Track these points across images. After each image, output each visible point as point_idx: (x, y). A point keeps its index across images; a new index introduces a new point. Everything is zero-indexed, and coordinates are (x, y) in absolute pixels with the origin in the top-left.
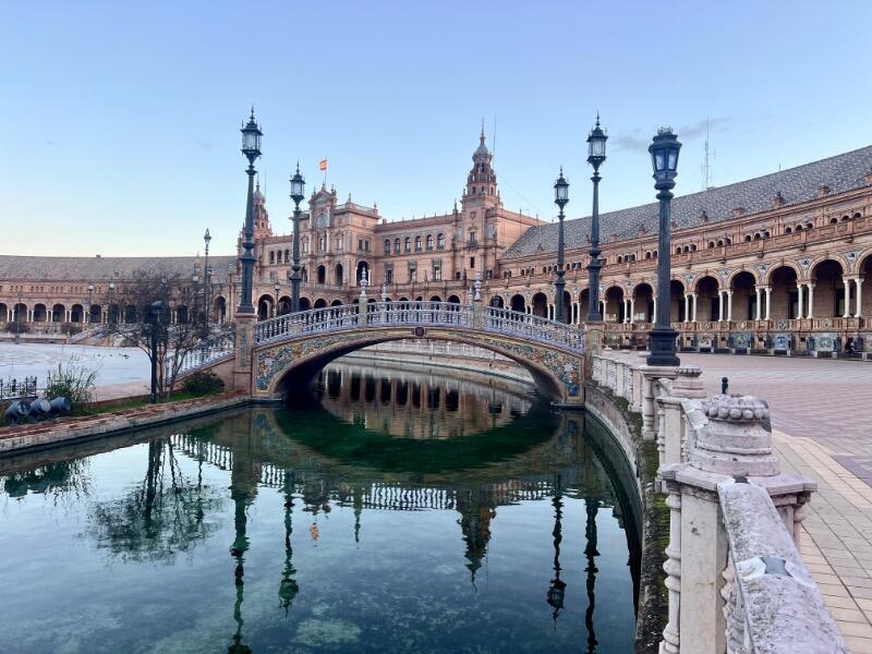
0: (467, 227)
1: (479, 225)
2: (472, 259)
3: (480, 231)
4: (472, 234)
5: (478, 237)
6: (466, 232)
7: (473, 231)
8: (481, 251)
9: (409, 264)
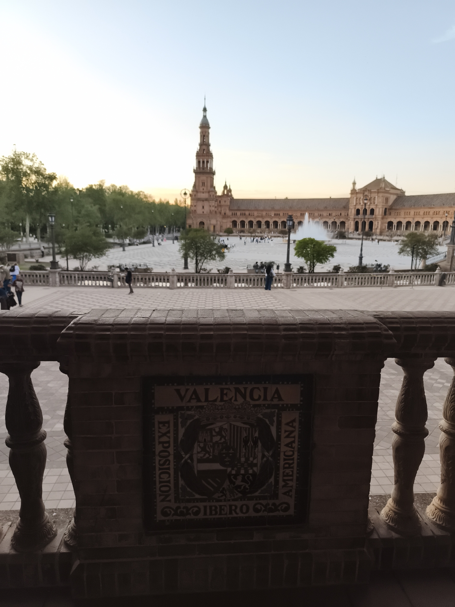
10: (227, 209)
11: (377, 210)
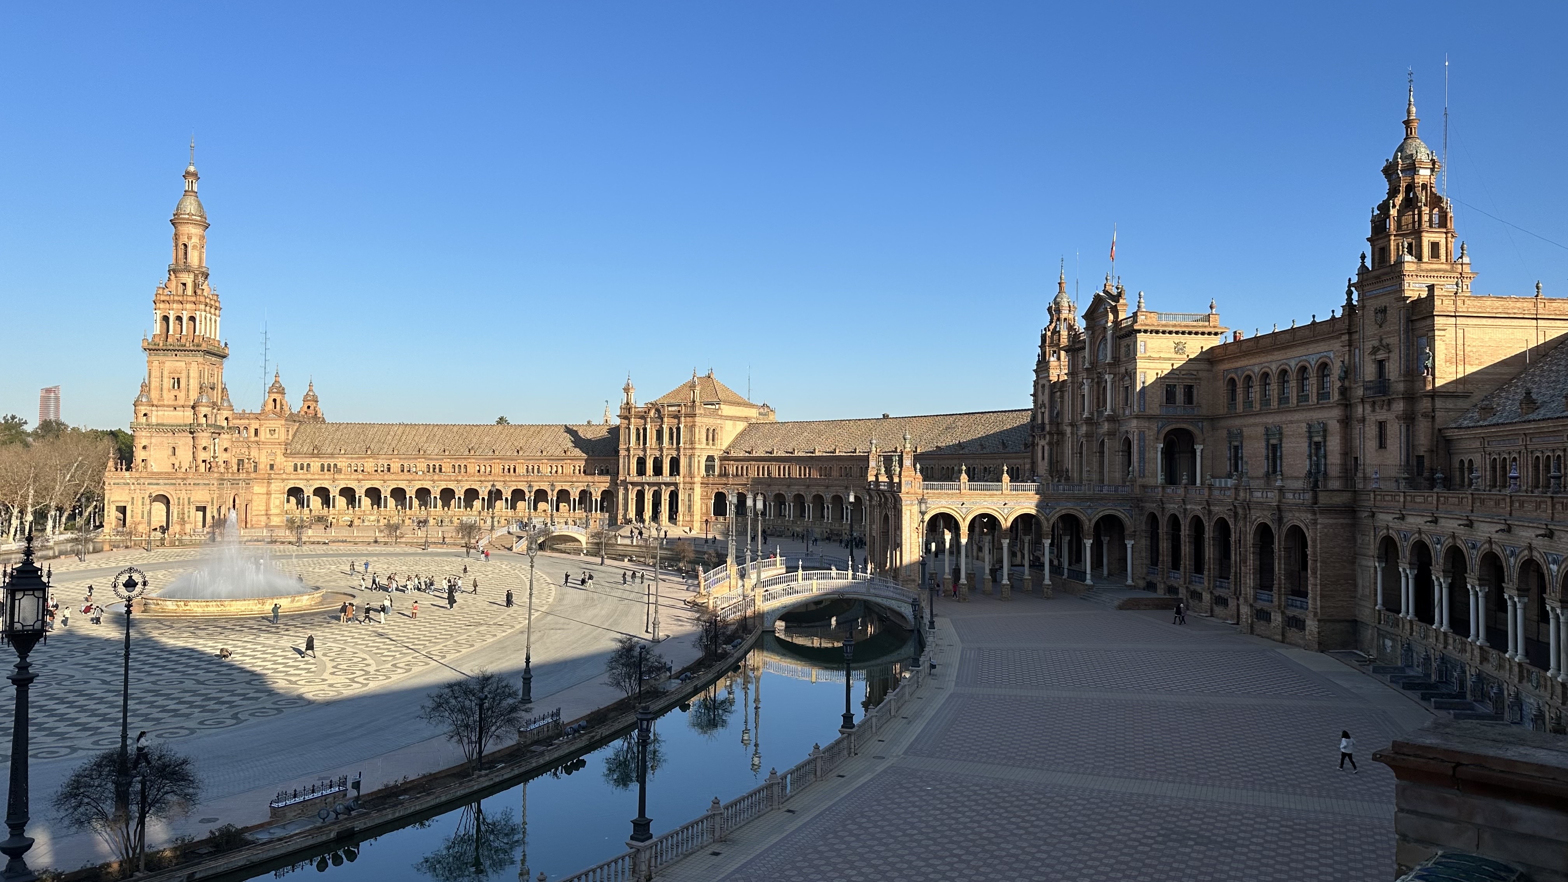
0: (1369, 346)
1: (1393, 340)
2: (1382, 426)
3: (1394, 356)
4: (1381, 364)
5: (1393, 370)
6: (1368, 359)
7: (1379, 357)
8: (1399, 407)
9: (1268, 433)
10: (279, 453)
11: (686, 461)
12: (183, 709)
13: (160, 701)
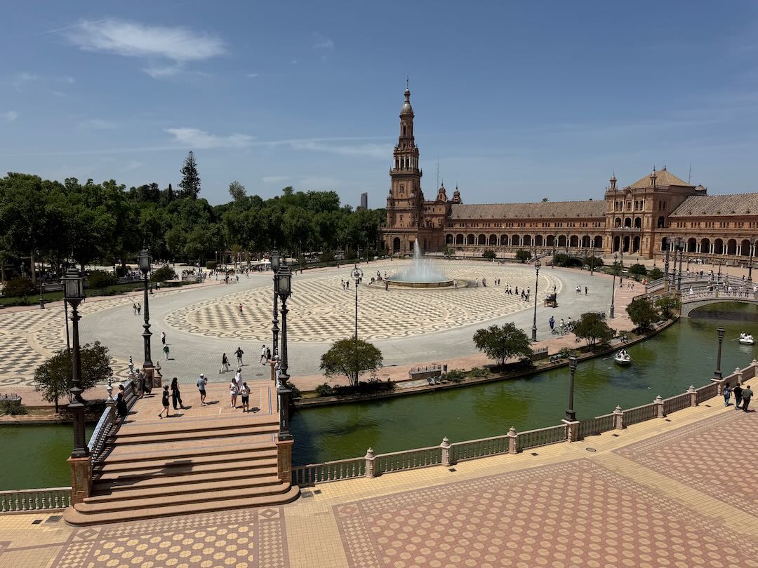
10: (443, 219)
11: (645, 220)
12: (388, 327)
13: (381, 323)
